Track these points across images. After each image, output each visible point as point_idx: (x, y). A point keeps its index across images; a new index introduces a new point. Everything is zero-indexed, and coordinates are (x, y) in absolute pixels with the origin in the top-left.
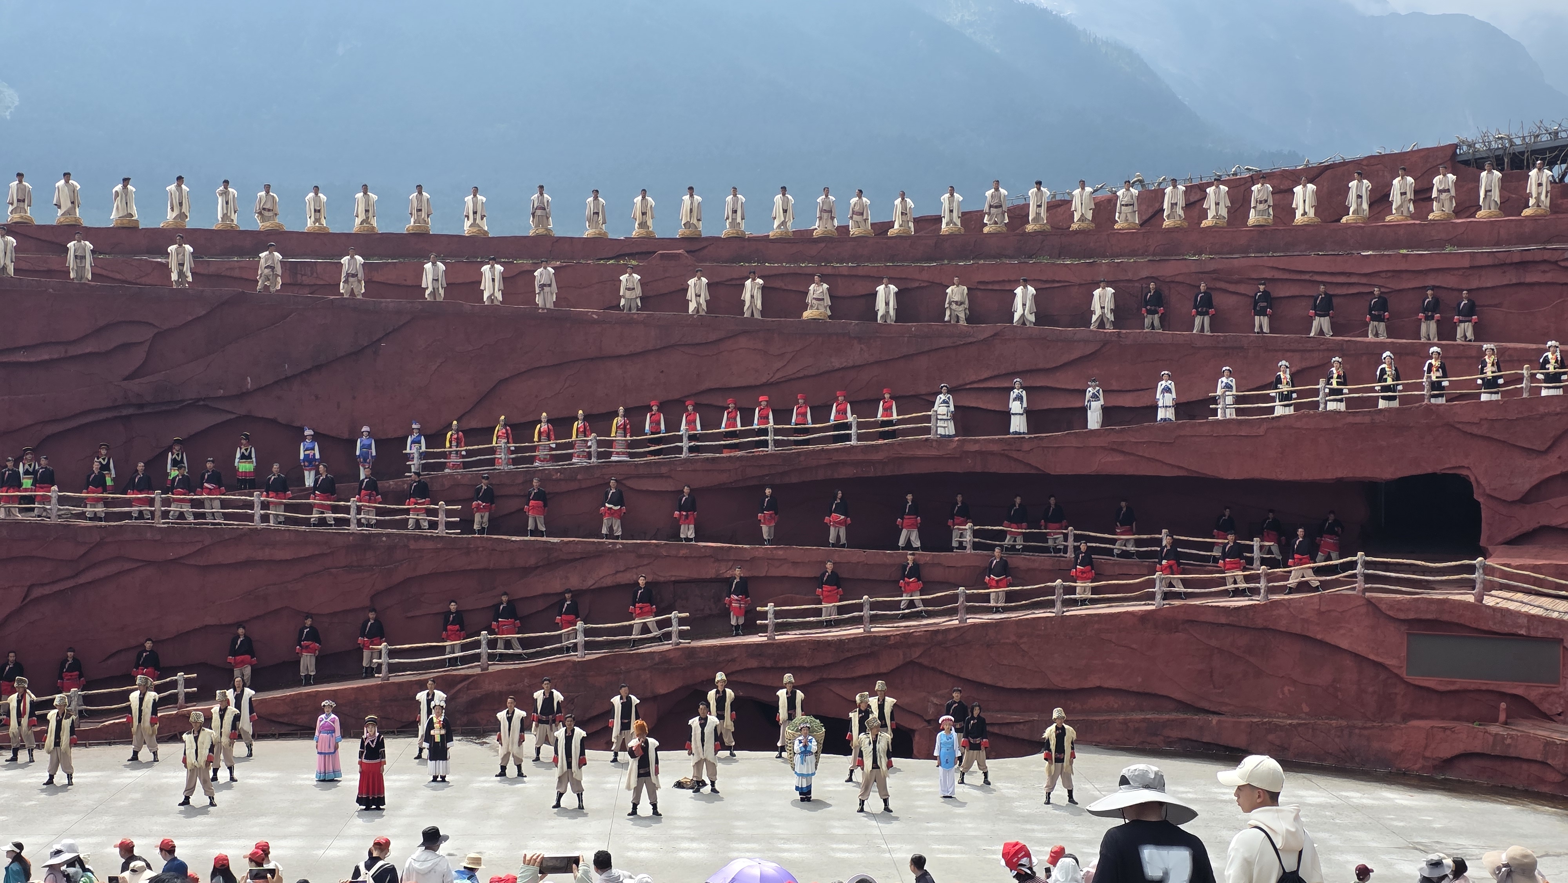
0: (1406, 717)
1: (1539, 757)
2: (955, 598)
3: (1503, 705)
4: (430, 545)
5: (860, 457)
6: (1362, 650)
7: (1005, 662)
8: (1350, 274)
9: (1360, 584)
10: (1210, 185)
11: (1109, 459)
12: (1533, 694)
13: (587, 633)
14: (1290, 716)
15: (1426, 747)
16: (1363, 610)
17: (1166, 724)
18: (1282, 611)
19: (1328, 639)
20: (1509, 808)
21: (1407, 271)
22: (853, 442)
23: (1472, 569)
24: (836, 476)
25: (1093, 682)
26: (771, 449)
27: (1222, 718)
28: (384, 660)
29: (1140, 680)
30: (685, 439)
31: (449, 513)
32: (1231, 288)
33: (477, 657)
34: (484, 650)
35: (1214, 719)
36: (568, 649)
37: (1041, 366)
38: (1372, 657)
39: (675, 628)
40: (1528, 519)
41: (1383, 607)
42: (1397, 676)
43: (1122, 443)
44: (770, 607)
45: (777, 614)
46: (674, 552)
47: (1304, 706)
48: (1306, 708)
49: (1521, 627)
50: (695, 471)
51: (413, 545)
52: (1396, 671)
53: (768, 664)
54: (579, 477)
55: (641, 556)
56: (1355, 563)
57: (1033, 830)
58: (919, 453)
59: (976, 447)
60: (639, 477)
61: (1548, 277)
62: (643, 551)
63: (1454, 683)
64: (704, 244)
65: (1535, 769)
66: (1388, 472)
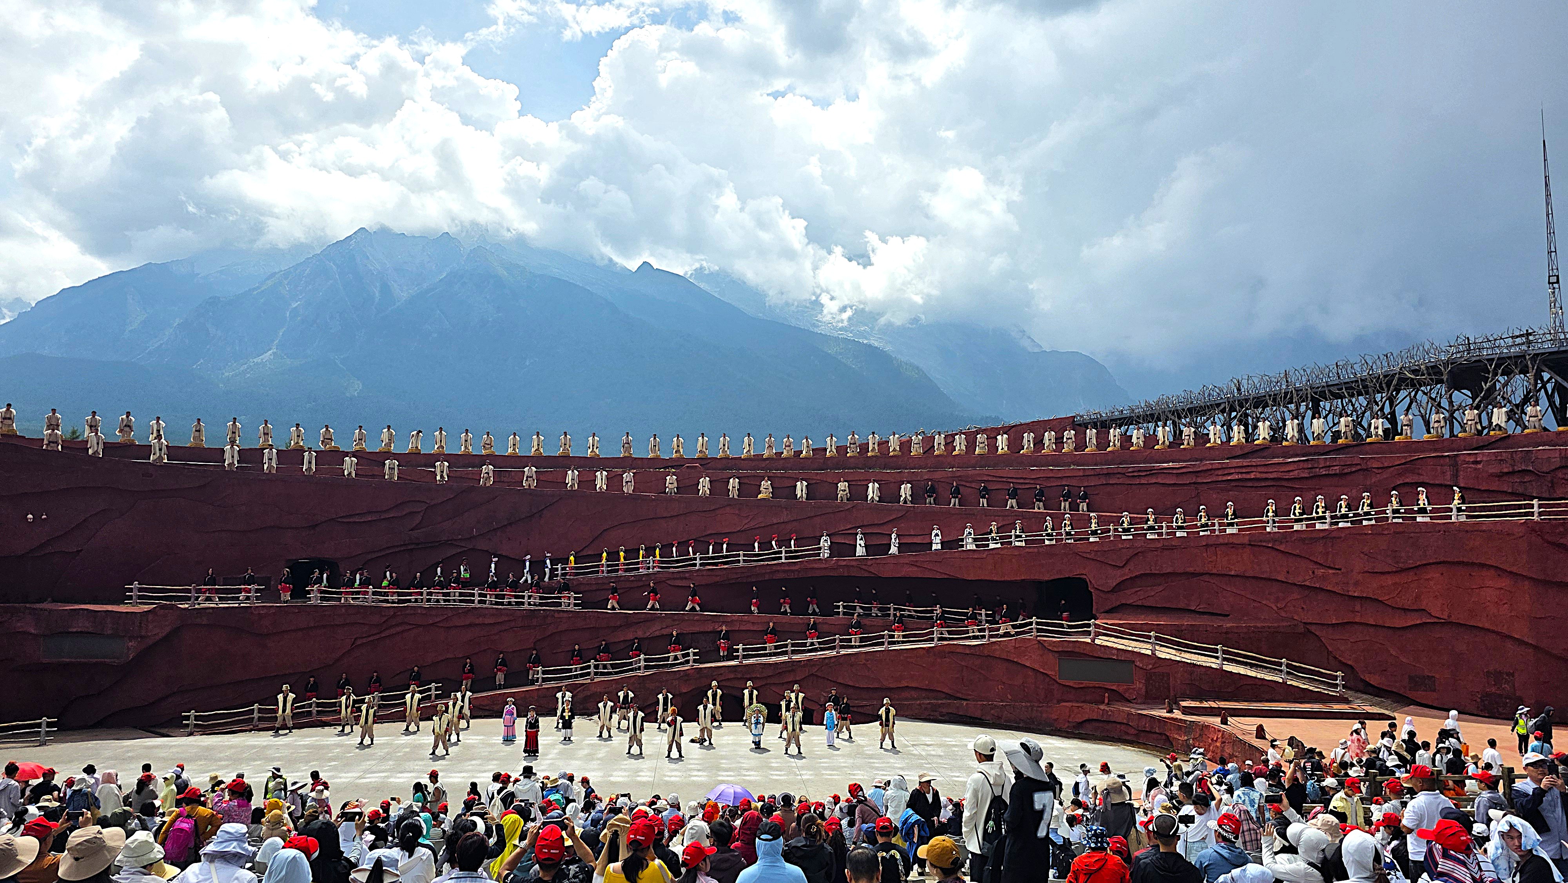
0: (1059, 702)
1: (1125, 721)
2: (834, 641)
3: (1107, 695)
4: (565, 615)
5: (787, 568)
6: (1036, 667)
7: (859, 674)
8: (1025, 479)
9: (1034, 633)
10: (957, 434)
11: (911, 569)
12: (1121, 690)
13: (646, 660)
14: (1002, 701)
15: (1069, 716)
16: (1037, 646)
17: (940, 705)
18: (997, 647)
19: (1020, 661)
20: (1111, 747)
21: (1053, 477)
22: (783, 561)
23: (1089, 626)
24: (774, 578)
25: (904, 684)
26: (741, 564)
27: (969, 702)
28: (540, 675)
29: (927, 682)
30: (698, 559)
31: (576, 598)
32: (968, 485)
33: (589, 674)
34: (592, 670)
35: (965, 703)
36: (636, 669)
37: (876, 522)
38: (1041, 670)
39: (691, 658)
40: (1115, 600)
41: (1046, 645)
42: (1054, 679)
43: (917, 561)
44: (740, 646)
45: (744, 650)
46: (692, 618)
47: (1009, 696)
48: (1010, 697)
49: (1114, 655)
50: (703, 575)
51: (556, 615)
52: (1053, 677)
53: (739, 676)
54: (644, 579)
55: (674, 620)
56: (1032, 622)
57: (874, 763)
58: (816, 566)
59: (844, 563)
60: (674, 579)
61: (1120, 481)
62: (676, 617)
63: (1082, 683)
64: (709, 461)
65: (1123, 727)
66: (1047, 577)
